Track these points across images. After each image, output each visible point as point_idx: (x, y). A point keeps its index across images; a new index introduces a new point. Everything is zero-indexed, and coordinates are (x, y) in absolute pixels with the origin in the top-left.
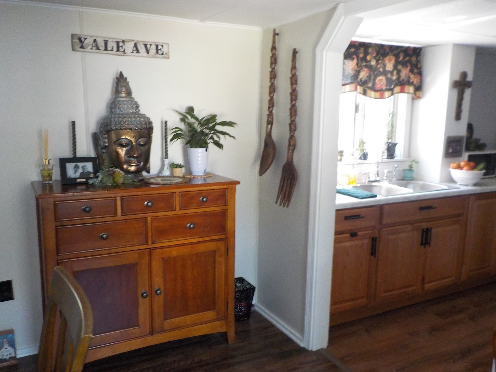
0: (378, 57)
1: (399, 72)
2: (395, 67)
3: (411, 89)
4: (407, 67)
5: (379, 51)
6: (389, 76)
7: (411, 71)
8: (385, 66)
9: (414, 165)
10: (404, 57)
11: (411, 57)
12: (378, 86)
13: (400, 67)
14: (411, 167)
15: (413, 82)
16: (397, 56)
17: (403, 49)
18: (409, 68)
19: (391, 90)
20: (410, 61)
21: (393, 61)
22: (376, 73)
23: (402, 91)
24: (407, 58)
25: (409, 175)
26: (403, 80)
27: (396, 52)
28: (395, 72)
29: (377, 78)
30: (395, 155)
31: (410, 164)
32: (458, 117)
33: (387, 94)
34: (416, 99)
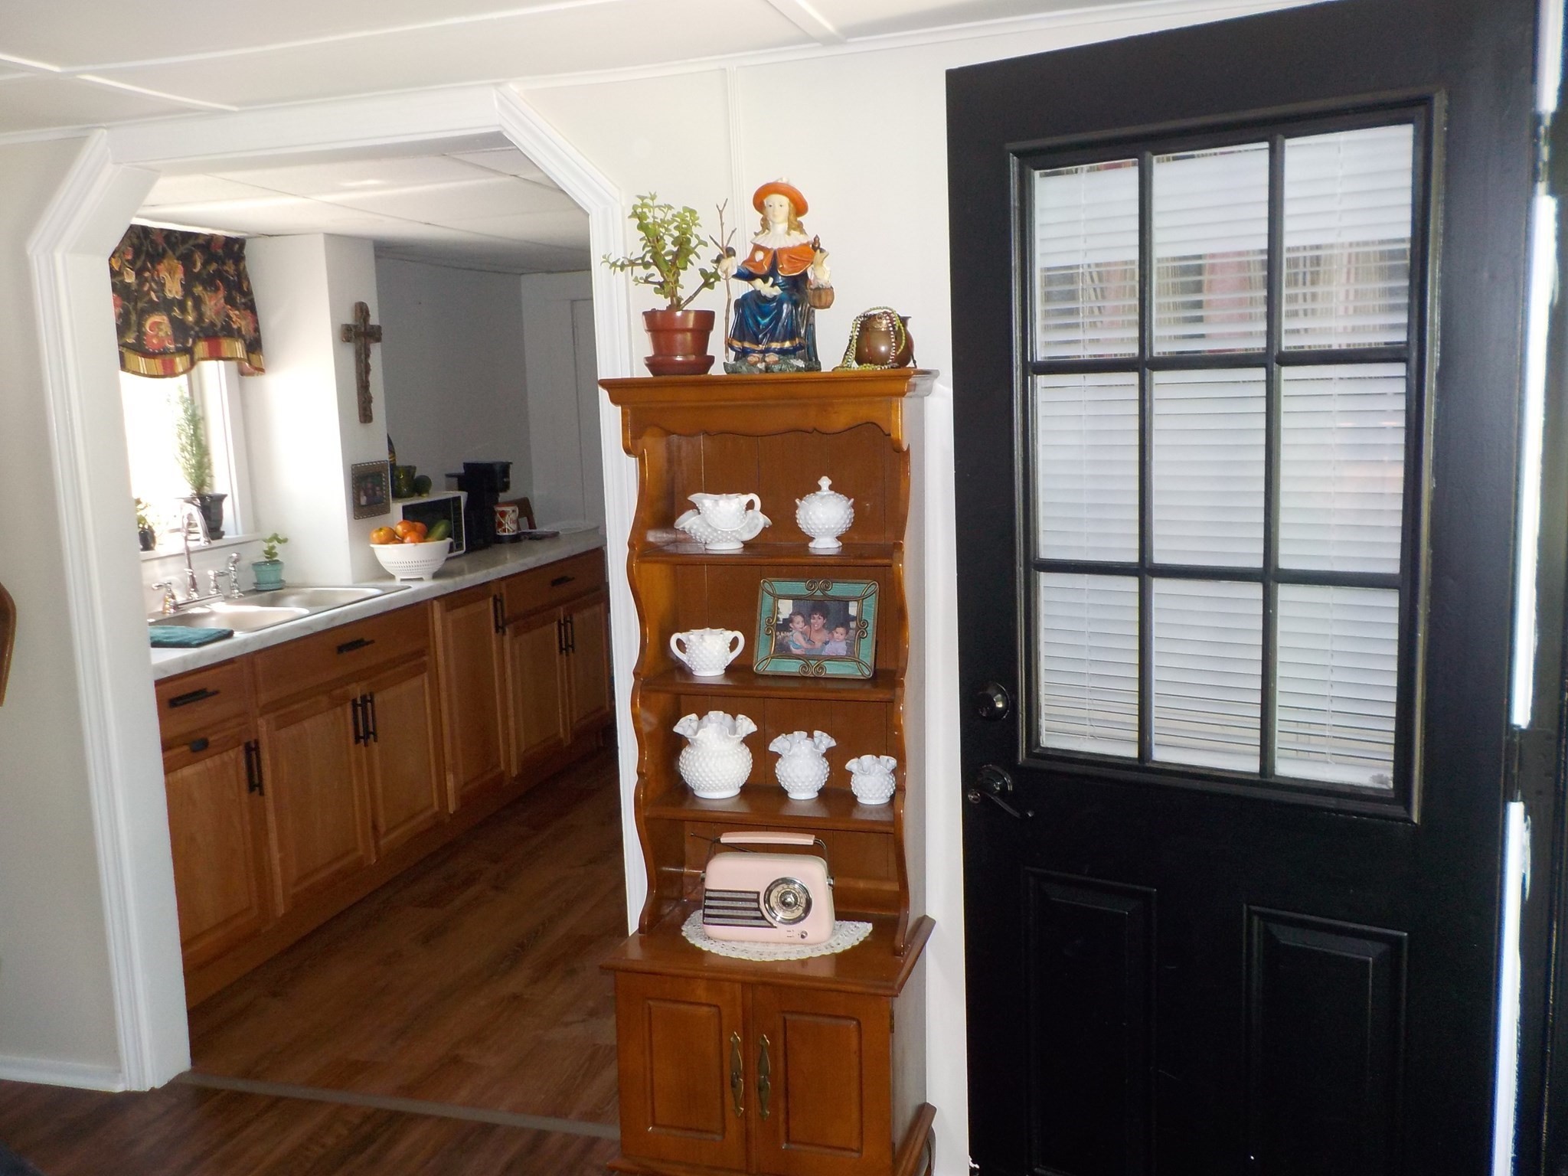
0: (139, 264)
1: (198, 302)
2: (187, 289)
3: (239, 349)
4: (217, 289)
5: (142, 244)
6: (177, 313)
7: (230, 300)
8: (162, 285)
9: (279, 548)
10: (205, 265)
11: (224, 263)
12: (153, 343)
13: (198, 290)
14: (270, 554)
15: (239, 329)
16: (187, 260)
17: (201, 241)
18: (221, 294)
19: (188, 351)
20: (220, 274)
21: (180, 275)
22: (140, 305)
23: (215, 355)
24: (213, 267)
25: (269, 574)
26: (213, 324)
27: (182, 249)
28: (190, 303)
29: (146, 320)
30: (222, 529)
31: (265, 546)
32: (366, 416)
33: (180, 362)
34: (251, 374)
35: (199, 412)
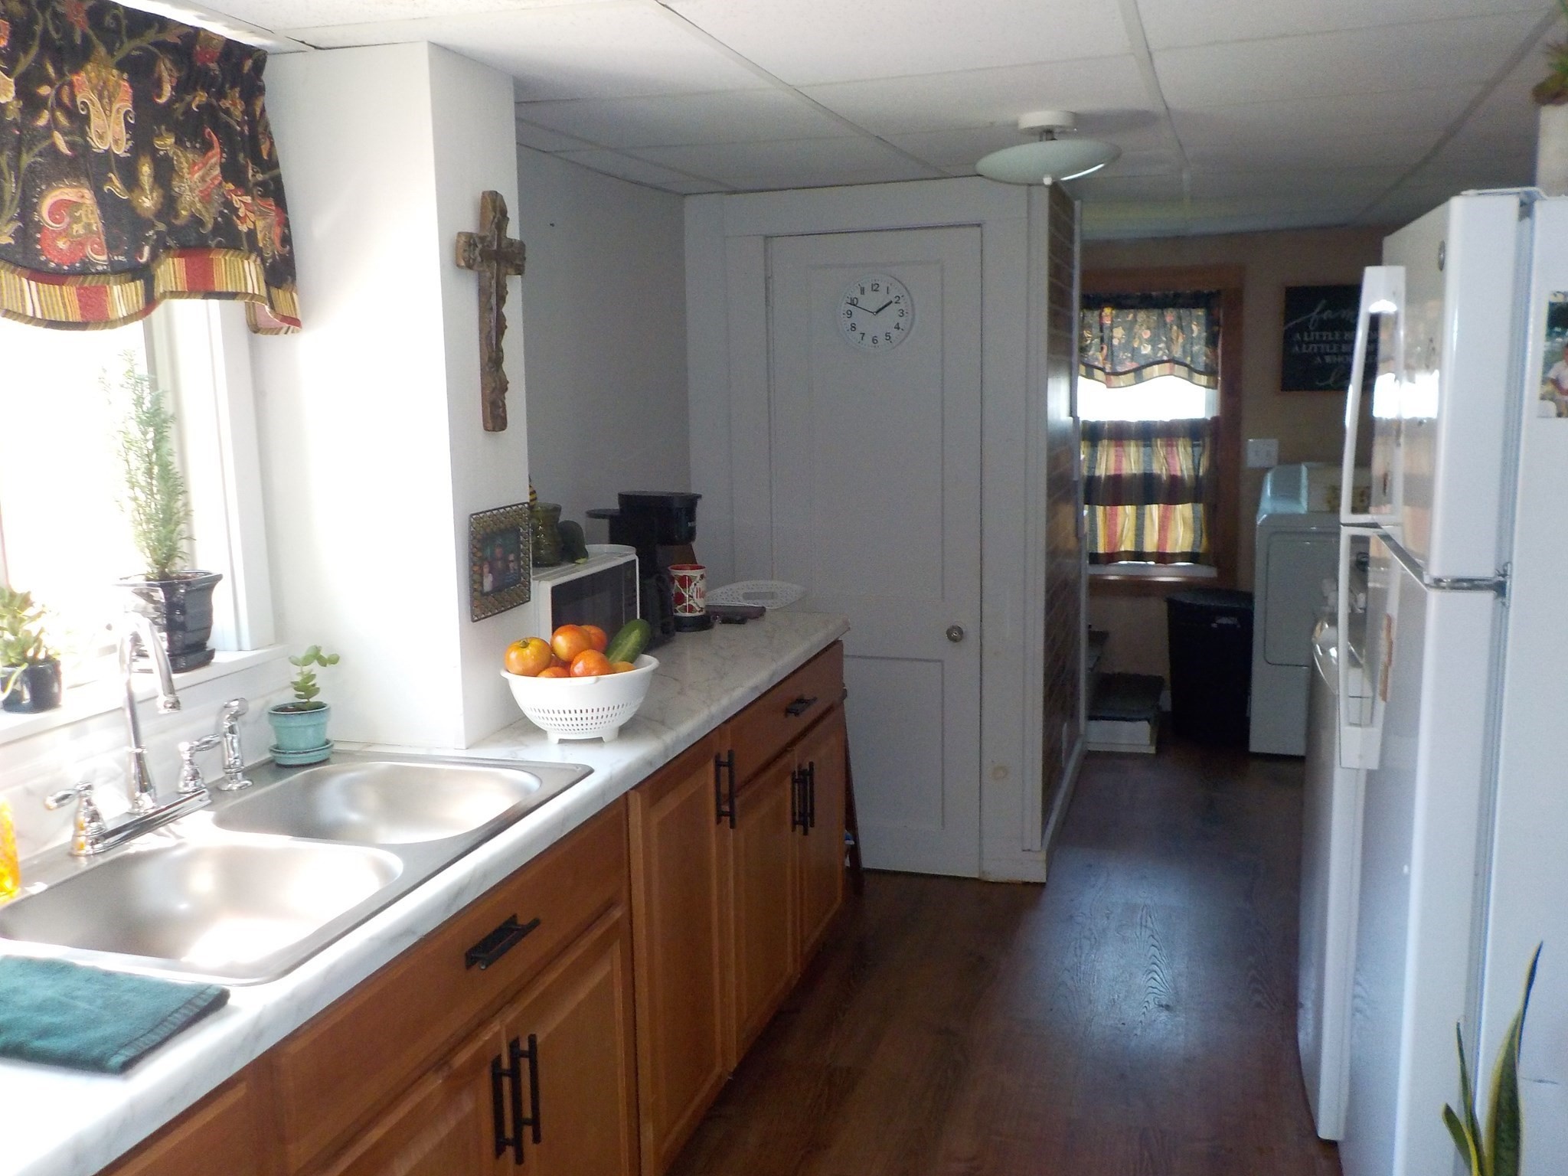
0: (25, 63)
1: (164, 172)
2: (141, 134)
3: (250, 274)
4: (207, 147)
5: (32, 20)
6: (115, 186)
7: (232, 173)
8: (80, 121)
9: (321, 675)
10: (181, 88)
11: (221, 95)
12: (59, 248)
13: (166, 143)
14: (306, 688)
15: (252, 234)
16: (140, 72)
17: (171, 38)
18: (215, 157)
19: (143, 274)
20: (211, 114)
21: (124, 103)
22: (26, 160)
23: (201, 287)
24: (201, 98)
25: (302, 733)
26: (197, 221)
27: (129, 47)
28: (146, 170)
29: (42, 195)
30: (211, 644)
31: (296, 674)
32: (495, 418)
33: (122, 296)
34: (276, 331)
35: (168, 407)
